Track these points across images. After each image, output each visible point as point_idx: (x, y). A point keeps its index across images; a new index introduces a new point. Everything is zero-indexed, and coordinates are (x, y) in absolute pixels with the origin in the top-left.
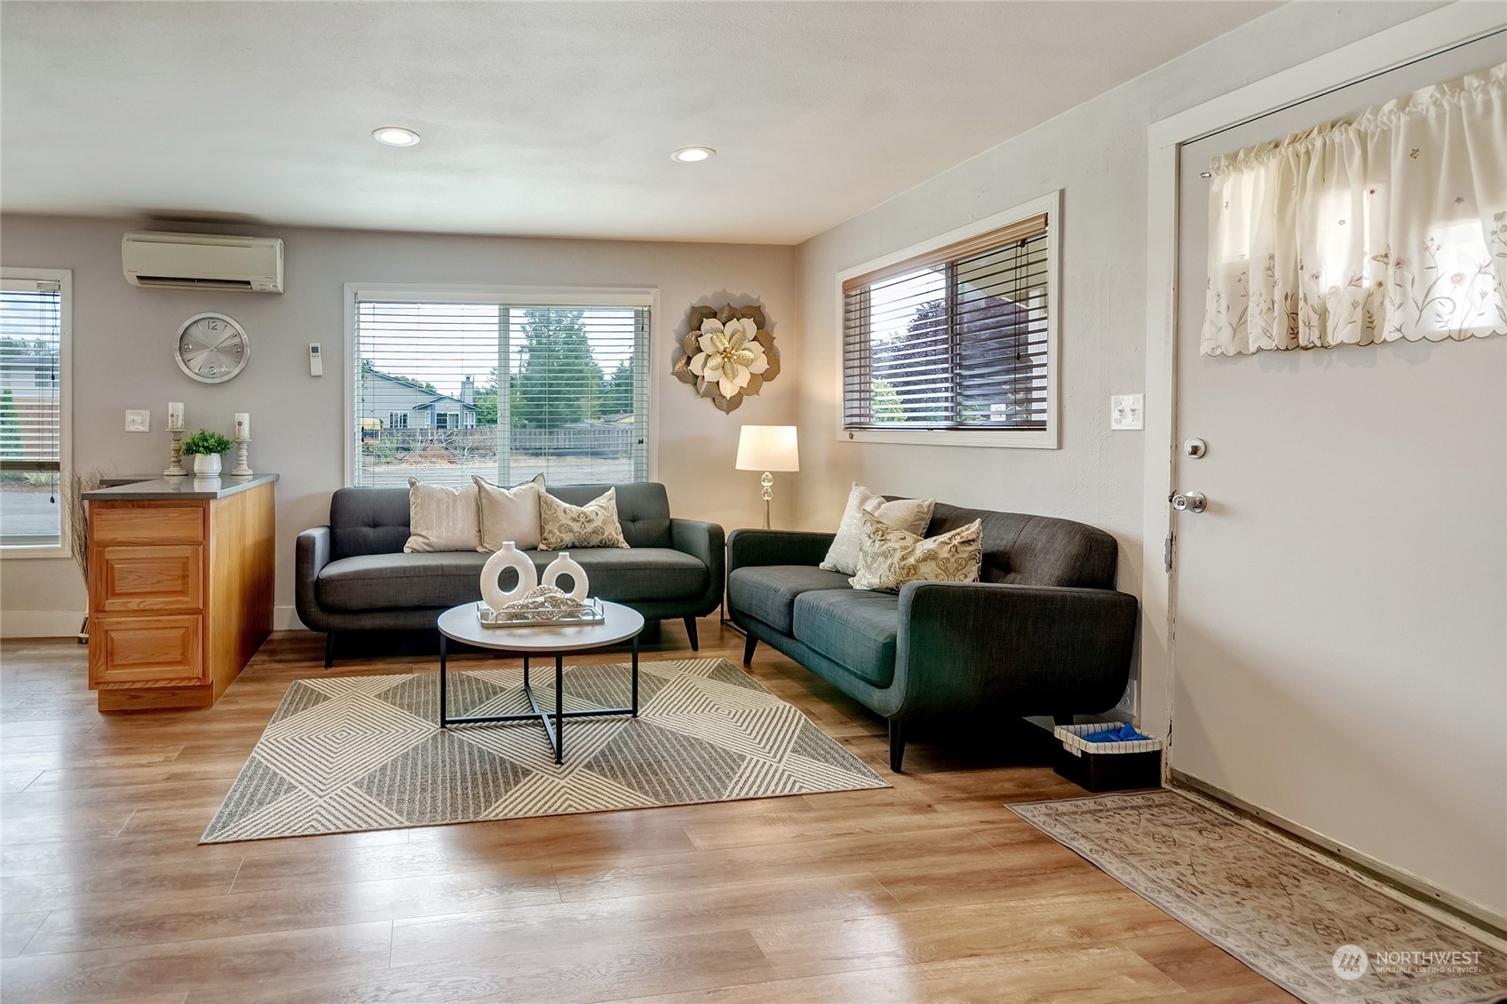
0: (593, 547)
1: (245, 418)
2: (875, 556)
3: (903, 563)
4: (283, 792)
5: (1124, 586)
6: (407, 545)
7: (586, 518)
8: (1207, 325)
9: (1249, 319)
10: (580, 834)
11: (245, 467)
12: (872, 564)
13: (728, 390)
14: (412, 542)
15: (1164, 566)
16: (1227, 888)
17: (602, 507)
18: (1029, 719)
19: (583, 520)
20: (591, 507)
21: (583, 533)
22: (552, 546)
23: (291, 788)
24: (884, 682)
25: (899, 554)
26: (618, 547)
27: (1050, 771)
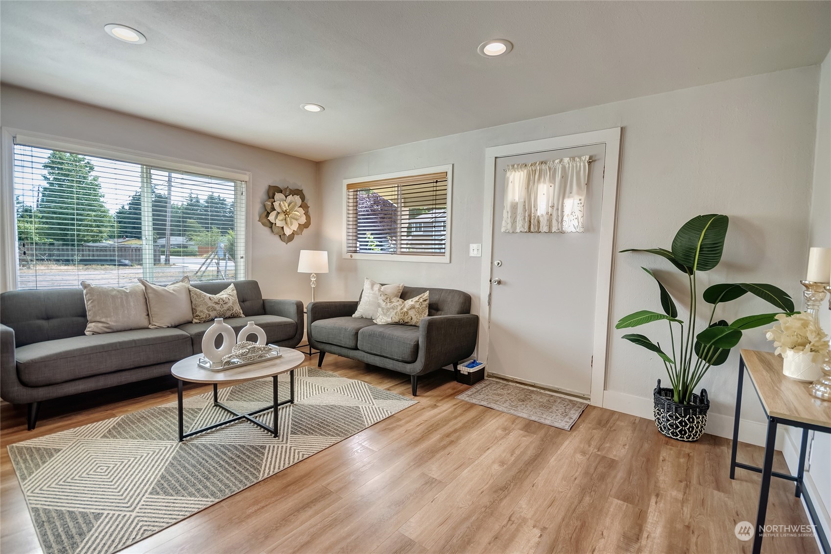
0: (227, 318)
2: (388, 310)
3: (402, 311)
5: (474, 312)
6: (87, 329)
7: (224, 301)
8: (504, 222)
9: (518, 221)
12: (387, 312)
13: (288, 232)
14: (91, 327)
15: (487, 304)
17: (230, 295)
18: (443, 368)
19: (221, 303)
20: (223, 295)
21: (222, 310)
24: (414, 360)
25: (399, 308)
26: (240, 317)
27: (456, 382)
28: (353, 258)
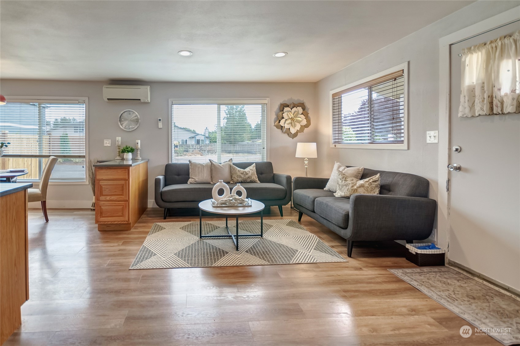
0: (248, 182)
1: (139, 142)
2: (343, 186)
3: (352, 188)
4: (153, 256)
5: (432, 196)
6: (189, 181)
8: (461, 107)
9: (476, 105)
10: (244, 272)
11: (139, 157)
12: (342, 188)
13: (293, 131)
14: (190, 180)
15: (446, 190)
16: (466, 299)
17: (251, 169)
19: (245, 174)
20: (247, 170)
21: (245, 178)
22: (235, 182)
23: (155, 254)
24: (345, 228)
25: (351, 185)
26: (256, 183)
27: (404, 259)
28: (336, 147)
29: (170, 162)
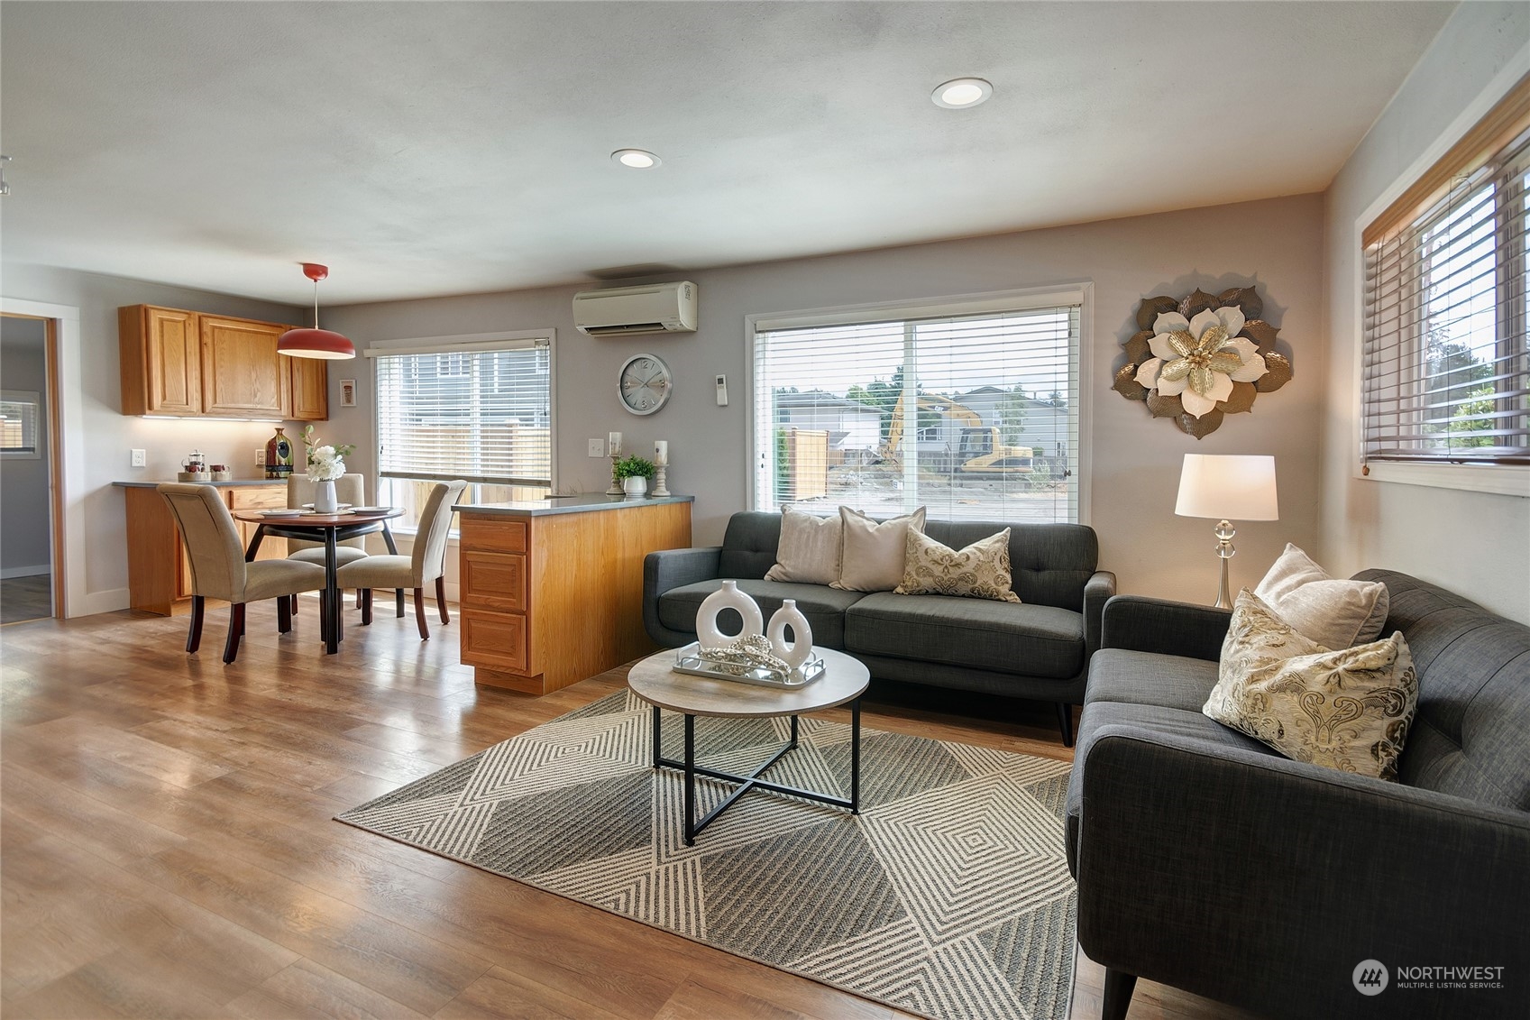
0: (963, 596)
1: (663, 446)
7: (952, 561)
11: (664, 489)
21: (946, 578)
22: (910, 591)
29: (749, 510)
